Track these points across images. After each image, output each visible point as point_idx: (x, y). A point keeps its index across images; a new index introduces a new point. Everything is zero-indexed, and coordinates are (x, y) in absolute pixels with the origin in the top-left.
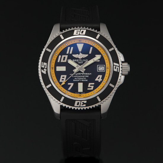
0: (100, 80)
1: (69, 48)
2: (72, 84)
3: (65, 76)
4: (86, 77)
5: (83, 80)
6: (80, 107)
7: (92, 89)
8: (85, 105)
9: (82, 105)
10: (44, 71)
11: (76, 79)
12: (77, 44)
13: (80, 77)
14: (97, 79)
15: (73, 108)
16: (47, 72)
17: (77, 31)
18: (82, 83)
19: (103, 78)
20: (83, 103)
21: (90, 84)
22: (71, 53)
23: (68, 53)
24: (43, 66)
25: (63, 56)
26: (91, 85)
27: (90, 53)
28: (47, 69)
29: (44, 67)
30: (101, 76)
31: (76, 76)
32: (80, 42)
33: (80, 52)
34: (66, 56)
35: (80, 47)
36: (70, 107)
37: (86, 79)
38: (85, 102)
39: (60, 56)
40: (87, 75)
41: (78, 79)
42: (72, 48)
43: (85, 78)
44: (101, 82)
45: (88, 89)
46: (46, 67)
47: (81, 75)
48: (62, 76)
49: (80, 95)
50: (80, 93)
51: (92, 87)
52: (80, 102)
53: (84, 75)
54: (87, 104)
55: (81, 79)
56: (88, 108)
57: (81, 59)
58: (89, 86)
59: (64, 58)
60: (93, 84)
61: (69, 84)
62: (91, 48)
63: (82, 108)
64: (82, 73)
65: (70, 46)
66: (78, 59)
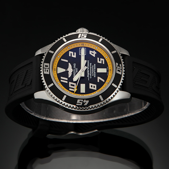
0: (95, 53)
1: (62, 81)
2: (99, 78)
3: (90, 84)
4: (92, 65)
5: (95, 68)
6: (122, 70)
7: (103, 60)
8: (120, 65)
9: (120, 67)
10: (85, 102)
11: (94, 75)
12: (58, 73)
13: (92, 71)
14: (94, 55)
15: (123, 76)
16: (87, 99)
17: (45, 71)
18: (98, 69)
19: (93, 50)
20: (118, 66)
21: (98, 62)
22: (67, 79)
23: (67, 82)
24: (80, 104)
25: (70, 86)
26: (100, 61)
27: (67, 61)
28: (84, 99)
29: (82, 103)
30: (91, 52)
31: (91, 75)
32: (56, 70)
33: (66, 70)
34: (70, 83)
35: (61, 70)
36: (122, 79)
37: (94, 65)
38: (117, 64)
39: (70, 89)
40: (89, 64)
41: (94, 72)
42: (62, 78)
43: (93, 67)
44: (96, 51)
45: (103, 63)
46: (82, 100)
47: (89, 70)
48: (90, 88)
49: (109, 70)
50: (108, 71)
51: (101, 59)
52: (117, 69)
53: (89, 67)
54: (120, 63)
55: (94, 70)
56: (123, 63)
57: (73, 70)
58: (101, 62)
59: (71, 85)
60: (98, 58)
61: (98, 81)
62: (62, 60)
63: (123, 68)
64: (87, 69)
65: (60, 79)
66: (73, 73)
